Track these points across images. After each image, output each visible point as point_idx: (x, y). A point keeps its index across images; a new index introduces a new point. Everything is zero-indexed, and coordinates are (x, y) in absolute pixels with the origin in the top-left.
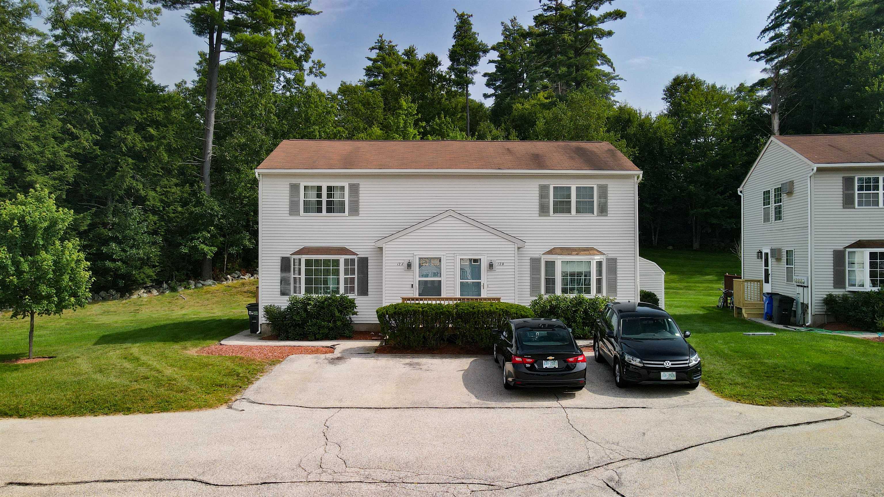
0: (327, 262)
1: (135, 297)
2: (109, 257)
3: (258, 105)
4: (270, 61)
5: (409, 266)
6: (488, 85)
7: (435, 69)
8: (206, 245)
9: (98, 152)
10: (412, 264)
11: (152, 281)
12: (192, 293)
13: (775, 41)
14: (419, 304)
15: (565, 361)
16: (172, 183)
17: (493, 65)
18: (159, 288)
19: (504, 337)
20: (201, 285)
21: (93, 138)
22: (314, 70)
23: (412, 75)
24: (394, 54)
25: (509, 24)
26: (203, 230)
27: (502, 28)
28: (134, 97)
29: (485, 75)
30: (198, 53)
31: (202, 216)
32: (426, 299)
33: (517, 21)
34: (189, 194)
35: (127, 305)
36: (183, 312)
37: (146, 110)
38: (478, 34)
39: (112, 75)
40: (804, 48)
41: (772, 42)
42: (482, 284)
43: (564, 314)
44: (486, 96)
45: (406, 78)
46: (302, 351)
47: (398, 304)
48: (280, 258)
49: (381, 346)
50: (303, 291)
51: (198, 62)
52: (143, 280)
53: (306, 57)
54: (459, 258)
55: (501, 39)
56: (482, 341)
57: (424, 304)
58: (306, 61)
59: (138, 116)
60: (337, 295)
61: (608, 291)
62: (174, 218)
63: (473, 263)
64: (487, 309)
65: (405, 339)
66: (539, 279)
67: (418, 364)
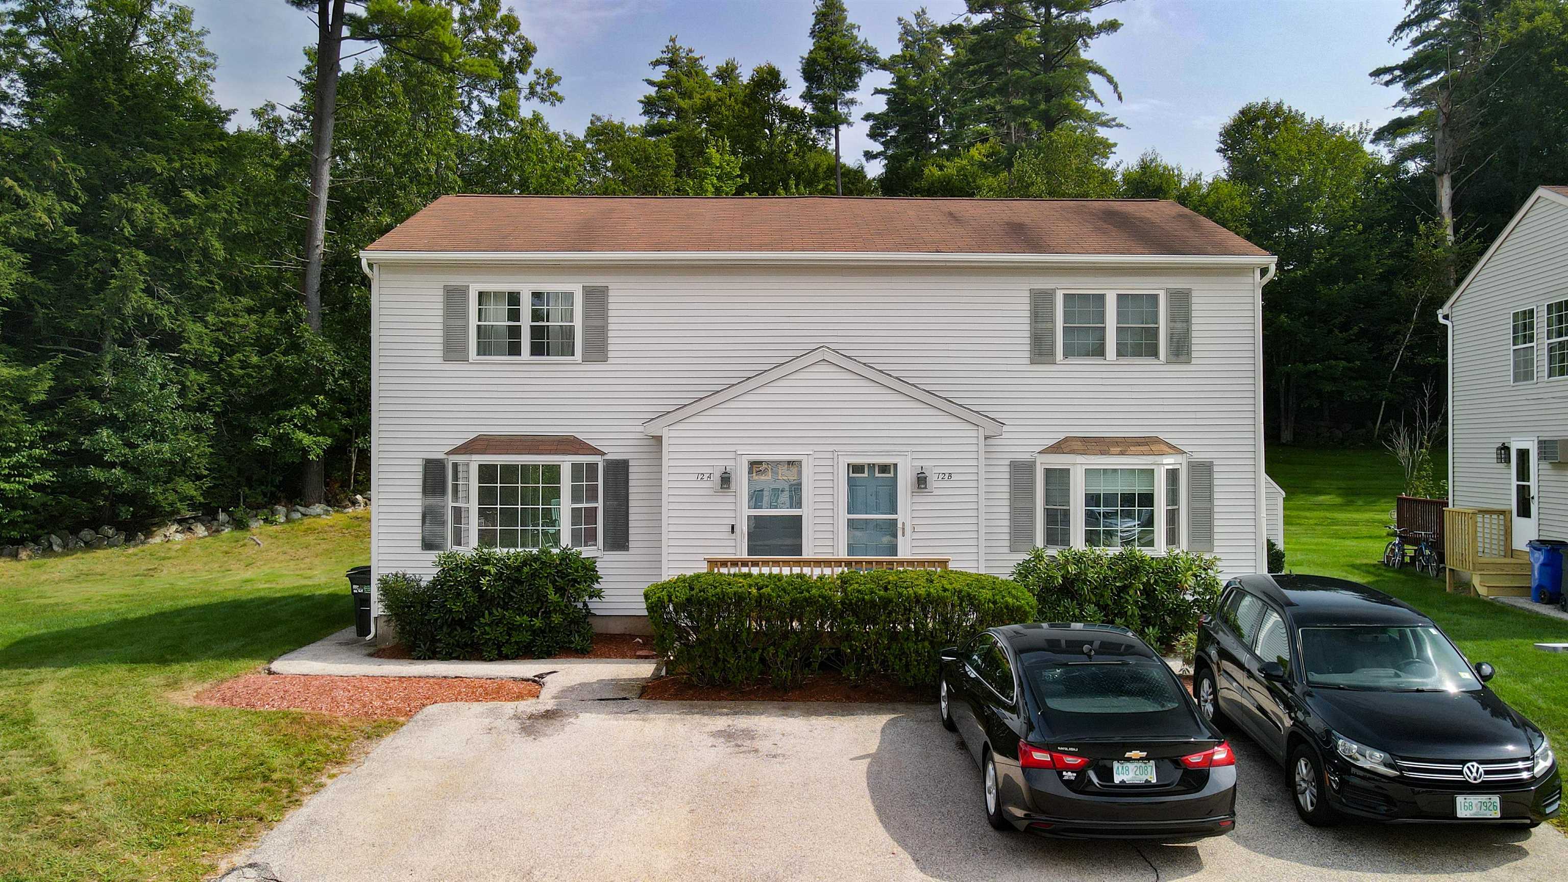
0: (528, 471)
1: (157, 540)
2: (96, 458)
3: (421, 151)
4: (442, 60)
5: (726, 480)
6: (873, 135)
7: (775, 96)
8: (310, 432)
9: (75, 238)
10: (733, 477)
11: (193, 506)
12: (277, 532)
13: (1420, 47)
14: (750, 575)
15: (1176, 763)
16: (239, 307)
17: (883, 98)
18: (209, 522)
19: (977, 668)
20: (299, 515)
21: (64, 209)
22: (539, 89)
23: (729, 108)
24: (697, 73)
25: (913, 22)
26: (302, 402)
27: (899, 29)
28: (157, 128)
29: (867, 117)
30: (305, 50)
31: (302, 371)
32: (766, 563)
33: (926, 16)
34: (276, 330)
35: (135, 558)
36: (249, 574)
37: (179, 153)
38: (859, 27)
39: (111, 81)
40: (1502, 45)
41: (1416, 49)
42: (900, 525)
43: (1095, 595)
44: (869, 156)
45: (719, 113)
46: (460, 693)
47: (698, 576)
48: (420, 462)
49: (656, 677)
50: (474, 541)
51: (304, 68)
52: (171, 505)
53: (522, 65)
54: (844, 461)
55: (897, 49)
56: (908, 671)
57: (761, 575)
58: (522, 71)
59: (159, 164)
60: (555, 551)
61: (1192, 540)
62: (243, 377)
63: (877, 475)
64: (922, 591)
65: (715, 663)
66: (1031, 512)
67: (749, 734)
